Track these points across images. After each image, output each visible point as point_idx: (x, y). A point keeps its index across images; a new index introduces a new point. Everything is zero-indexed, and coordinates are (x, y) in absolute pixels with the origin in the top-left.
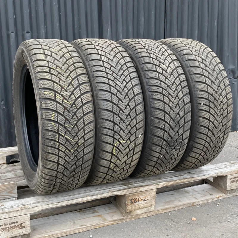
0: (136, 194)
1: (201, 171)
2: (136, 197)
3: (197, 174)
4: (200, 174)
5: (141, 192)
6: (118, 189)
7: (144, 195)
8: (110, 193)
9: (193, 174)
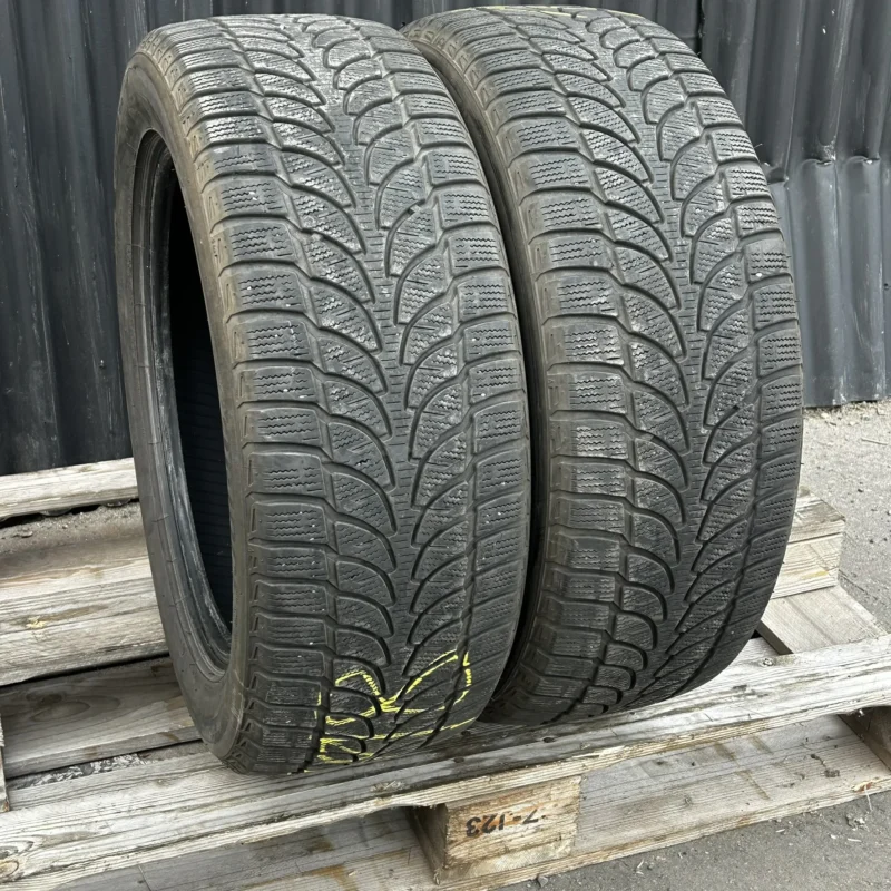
0: (493, 800)
1: (794, 681)
2: (489, 812)
3: (773, 699)
4: (787, 699)
5: (516, 791)
6: (415, 780)
7: (530, 801)
8: (376, 800)
9: (755, 697)
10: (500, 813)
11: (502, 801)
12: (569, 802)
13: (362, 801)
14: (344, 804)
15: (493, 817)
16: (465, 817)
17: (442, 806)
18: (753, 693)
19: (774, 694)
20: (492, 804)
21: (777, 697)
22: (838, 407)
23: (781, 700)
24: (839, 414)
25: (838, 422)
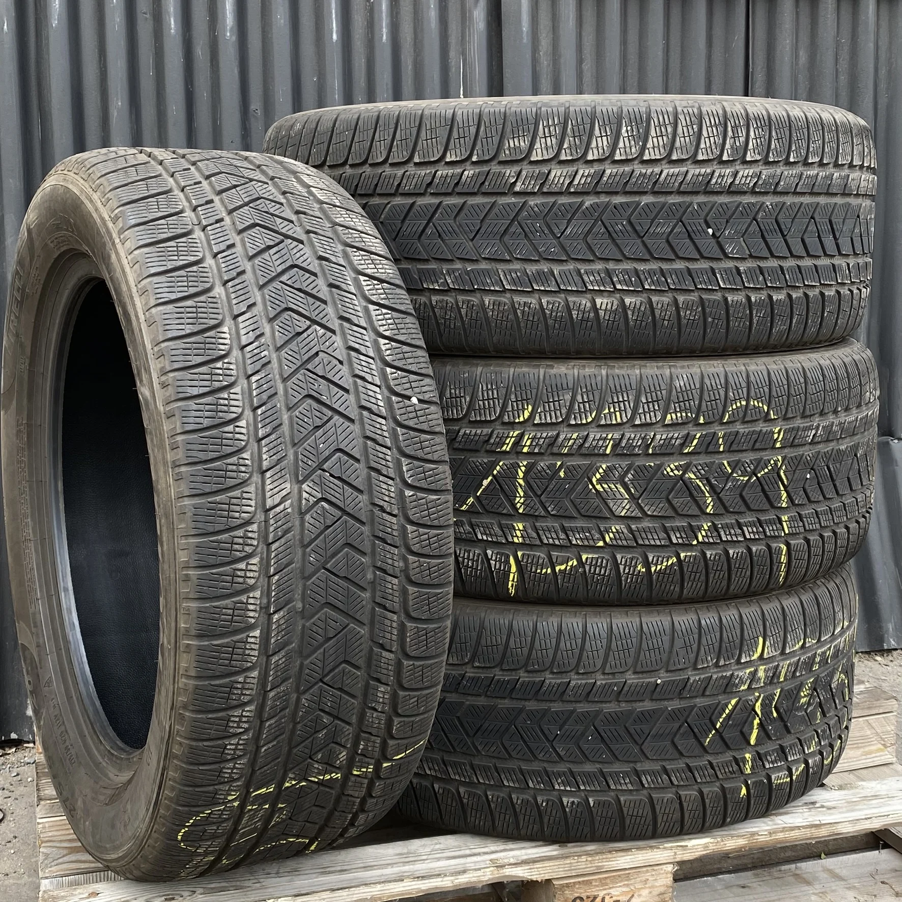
1: (858, 799)
2: (592, 892)
3: (841, 810)
4: (853, 811)
5: (614, 874)
6: (525, 857)
7: (628, 885)
8: (492, 869)
9: (824, 809)
10: (601, 894)
11: (603, 883)
12: (662, 889)
13: (479, 869)
14: (464, 872)
15: (595, 898)
16: (570, 895)
17: (549, 881)
18: (822, 807)
19: (842, 808)
20: (594, 884)
21: (844, 809)
22: (889, 651)
23: (848, 811)
24: (890, 658)
25: (890, 663)
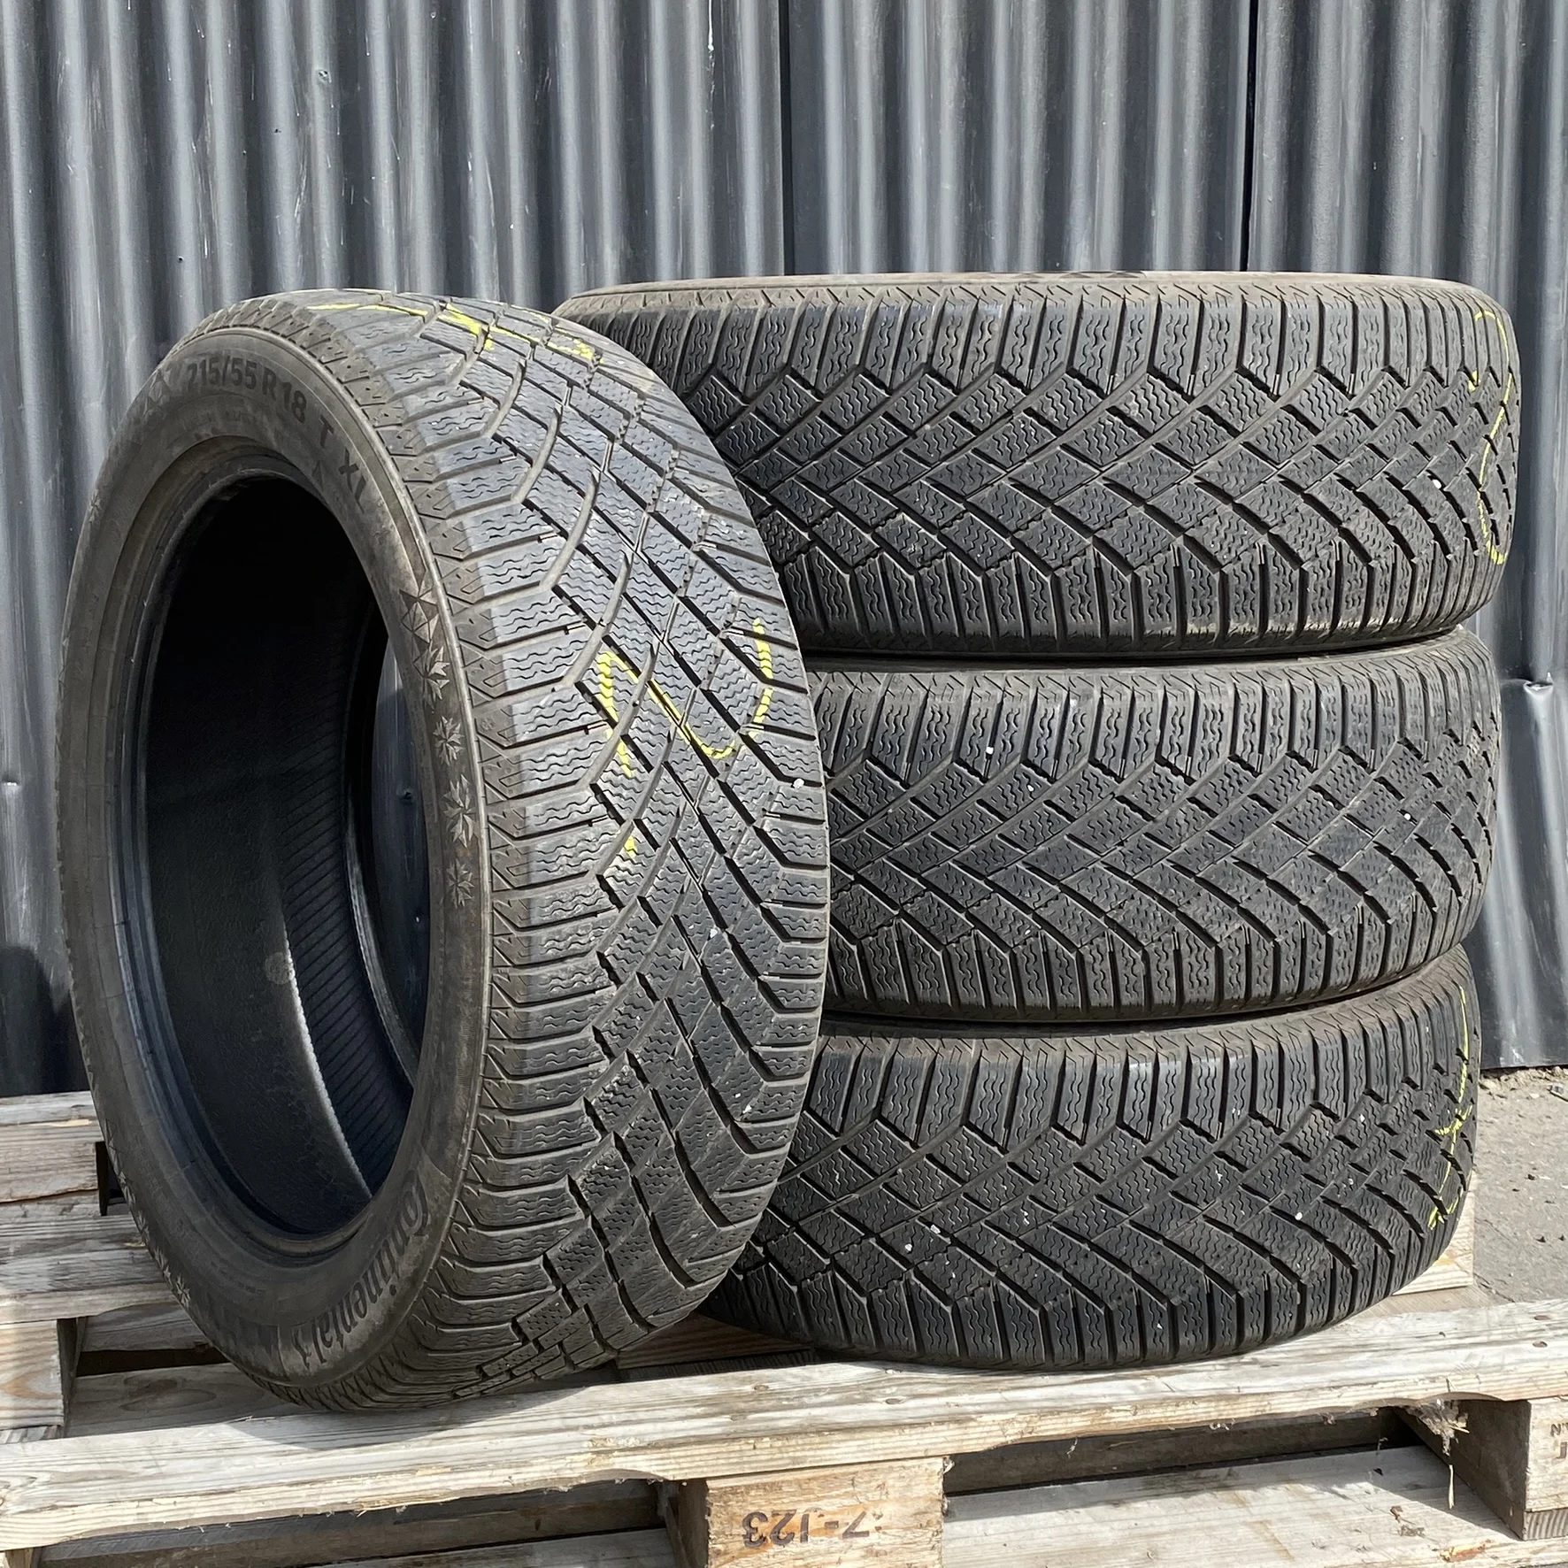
0: (789, 1483)
2: (784, 1505)
5: (826, 1473)
6: (659, 1436)
7: (853, 1495)
8: (588, 1456)
10: (801, 1509)
11: (803, 1488)
13: (564, 1456)
15: (789, 1515)
16: (741, 1509)
17: (703, 1481)
20: (785, 1489)
21: (1295, 1369)
